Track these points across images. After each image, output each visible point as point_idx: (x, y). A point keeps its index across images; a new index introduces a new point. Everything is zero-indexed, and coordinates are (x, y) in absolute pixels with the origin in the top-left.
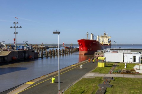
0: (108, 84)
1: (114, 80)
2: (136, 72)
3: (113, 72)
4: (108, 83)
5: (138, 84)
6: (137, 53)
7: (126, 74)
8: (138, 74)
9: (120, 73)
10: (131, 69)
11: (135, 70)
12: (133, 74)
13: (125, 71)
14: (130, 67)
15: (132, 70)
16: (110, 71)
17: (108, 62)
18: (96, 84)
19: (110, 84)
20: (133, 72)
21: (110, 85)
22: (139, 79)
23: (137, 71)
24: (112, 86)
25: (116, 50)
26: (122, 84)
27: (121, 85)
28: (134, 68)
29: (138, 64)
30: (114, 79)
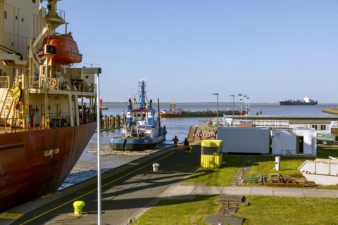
0: (233, 216)
1: (249, 204)
2: (306, 182)
3: (245, 182)
4: (233, 213)
5: (314, 213)
6: (307, 129)
7: (279, 186)
8: (312, 185)
9: (263, 184)
10: (292, 172)
11: (304, 174)
12: (298, 185)
13: (275, 179)
14: (289, 167)
15: (294, 176)
16: (236, 179)
17: (229, 153)
18: (199, 217)
19: (238, 214)
20: (299, 180)
21: (236, 217)
22: (314, 200)
23: (309, 178)
24: (244, 220)
25: (248, 118)
26: (269, 215)
27: (267, 218)
28: (301, 170)
29: (312, 158)
30: (247, 200)
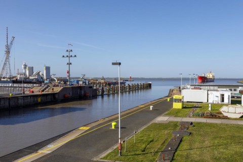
0: (185, 131)
1: (194, 126)
2: (224, 116)
3: (193, 115)
4: (185, 130)
5: (226, 131)
6: (227, 91)
7: (210, 118)
8: (226, 118)
9: (202, 117)
10: (217, 111)
11: (222, 112)
12: (219, 118)
13: (208, 114)
14: (216, 109)
15: (218, 113)
16: (189, 114)
17: (187, 102)
18: (169, 131)
19: (188, 131)
20: (221, 115)
21: (187, 132)
22: (227, 125)
23: (225, 114)
24: (190, 133)
25: (198, 85)
26: (203, 131)
27: (202, 133)
28: (221, 111)
29: (227, 105)
30: (193, 124)
